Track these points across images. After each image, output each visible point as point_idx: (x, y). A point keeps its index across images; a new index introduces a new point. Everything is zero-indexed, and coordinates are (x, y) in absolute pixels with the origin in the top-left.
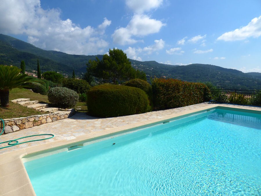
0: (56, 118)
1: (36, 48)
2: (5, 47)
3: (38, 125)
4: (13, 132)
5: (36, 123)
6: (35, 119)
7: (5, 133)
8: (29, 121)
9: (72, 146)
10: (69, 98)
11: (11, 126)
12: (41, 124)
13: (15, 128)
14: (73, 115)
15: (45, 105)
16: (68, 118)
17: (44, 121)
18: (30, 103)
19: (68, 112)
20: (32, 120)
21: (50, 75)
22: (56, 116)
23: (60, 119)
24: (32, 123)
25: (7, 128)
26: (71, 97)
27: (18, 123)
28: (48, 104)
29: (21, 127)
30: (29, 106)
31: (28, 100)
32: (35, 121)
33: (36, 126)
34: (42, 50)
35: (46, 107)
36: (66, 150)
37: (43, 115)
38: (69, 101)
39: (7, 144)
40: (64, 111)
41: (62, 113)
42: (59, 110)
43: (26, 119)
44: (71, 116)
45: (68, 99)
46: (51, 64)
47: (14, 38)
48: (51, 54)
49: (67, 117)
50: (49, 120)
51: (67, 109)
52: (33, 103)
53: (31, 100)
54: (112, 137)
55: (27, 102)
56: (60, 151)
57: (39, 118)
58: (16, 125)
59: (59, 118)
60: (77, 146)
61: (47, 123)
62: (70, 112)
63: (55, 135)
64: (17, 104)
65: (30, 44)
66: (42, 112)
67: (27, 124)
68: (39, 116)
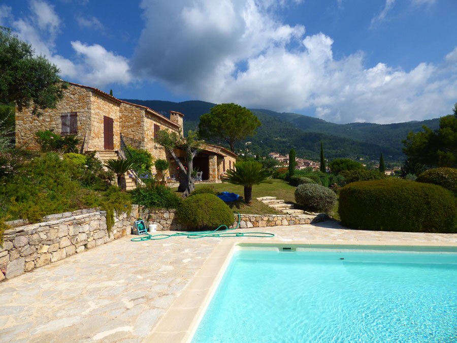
0: (294, 222)
1: (327, 123)
2: (287, 129)
3: (272, 226)
4: (247, 228)
5: (269, 223)
6: (269, 219)
7: (240, 228)
8: (262, 220)
9: (286, 248)
10: (319, 198)
11: (246, 221)
12: (276, 225)
13: (250, 225)
14: (319, 222)
15: (290, 205)
16: (311, 224)
17: (278, 222)
18: (274, 202)
19: (313, 216)
20: (266, 219)
21: (341, 165)
22: (294, 219)
23: (299, 224)
24: (266, 222)
25: (243, 223)
26: (321, 197)
27: (252, 220)
28: (293, 205)
29: (255, 224)
30: (271, 206)
31: (274, 199)
32: (268, 220)
33: (270, 226)
34: (336, 125)
35: (290, 209)
36: (277, 250)
37: (279, 216)
38: (318, 202)
39: (235, 235)
40: (310, 214)
41: (305, 216)
42: (304, 213)
43: (259, 217)
44: (315, 222)
45: (317, 199)
46: (350, 146)
47: (299, 115)
48: (350, 129)
49: (309, 222)
50: (285, 222)
51: (314, 213)
52: (278, 202)
53: (277, 199)
54: (338, 250)
55: (272, 201)
56: (270, 249)
57: (274, 218)
58: (250, 221)
59: (298, 222)
60: (290, 248)
61: (282, 225)
62: (316, 216)
63: (275, 235)
64: (261, 202)
65: (318, 119)
66: (281, 212)
67: (260, 222)
68: (274, 215)
